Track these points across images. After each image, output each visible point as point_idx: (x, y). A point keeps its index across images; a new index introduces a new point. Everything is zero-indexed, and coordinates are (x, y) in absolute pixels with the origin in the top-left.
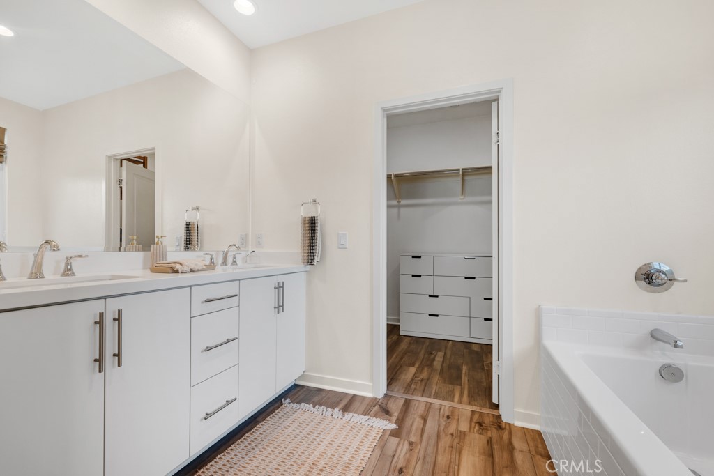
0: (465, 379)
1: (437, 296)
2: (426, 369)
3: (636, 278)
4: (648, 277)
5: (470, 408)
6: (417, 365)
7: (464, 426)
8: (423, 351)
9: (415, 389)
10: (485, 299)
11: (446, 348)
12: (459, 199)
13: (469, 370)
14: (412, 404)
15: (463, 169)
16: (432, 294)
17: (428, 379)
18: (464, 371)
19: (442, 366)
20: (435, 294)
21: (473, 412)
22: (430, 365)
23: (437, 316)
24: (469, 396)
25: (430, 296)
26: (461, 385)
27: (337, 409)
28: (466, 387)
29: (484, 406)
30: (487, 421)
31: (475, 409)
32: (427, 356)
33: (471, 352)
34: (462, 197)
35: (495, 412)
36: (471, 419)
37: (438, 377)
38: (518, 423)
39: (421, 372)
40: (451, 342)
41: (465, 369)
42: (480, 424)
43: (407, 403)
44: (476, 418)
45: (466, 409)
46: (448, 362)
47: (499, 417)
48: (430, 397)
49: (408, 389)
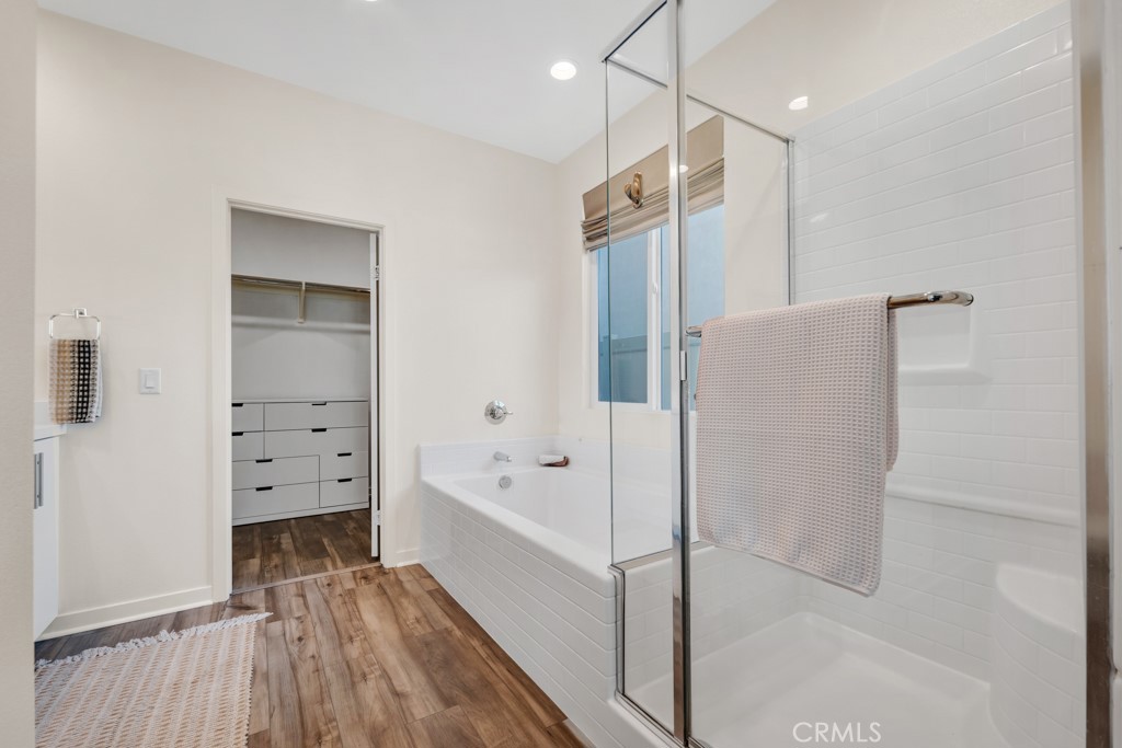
0: (331, 549)
1: (270, 460)
2: (274, 555)
3: (486, 415)
4: (492, 413)
5: (350, 569)
6: (258, 555)
7: (350, 585)
8: (257, 540)
9: (272, 577)
10: (339, 455)
11: (290, 528)
12: (296, 322)
13: (332, 540)
14: (278, 590)
15: (306, 284)
16: (262, 458)
17: (284, 564)
18: (326, 543)
19: (295, 547)
20: (267, 458)
21: (354, 572)
22: (278, 548)
23: (270, 488)
24: (343, 561)
25: (258, 461)
26: (329, 556)
27: (164, 633)
28: (336, 556)
29: (364, 563)
30: (371, 574)
31: (355, 569)
32: (265, 542)
33: (325, 524)
34: (301, 320)
35: (377, 564)
36: (355, 578)
37: (295, 558)
38: (400, 565)
39: (269, 558)
40: (293, 521)
41: (326, 541)
42: (365, 578)
43: (270, 593)
44: (359, 575)
45: (345, 572)
46: (300, 540)
47: (381, 566)
48: (297, 576)
49: (260, 578)
